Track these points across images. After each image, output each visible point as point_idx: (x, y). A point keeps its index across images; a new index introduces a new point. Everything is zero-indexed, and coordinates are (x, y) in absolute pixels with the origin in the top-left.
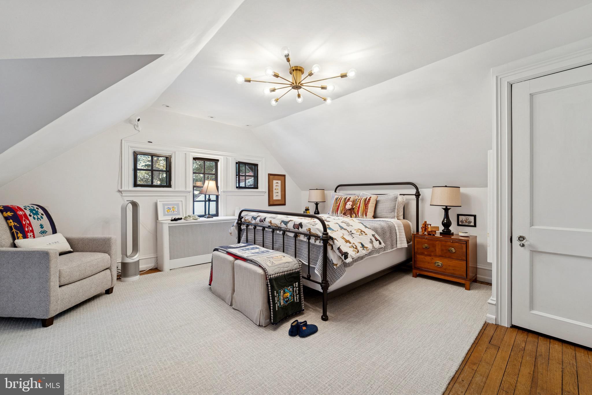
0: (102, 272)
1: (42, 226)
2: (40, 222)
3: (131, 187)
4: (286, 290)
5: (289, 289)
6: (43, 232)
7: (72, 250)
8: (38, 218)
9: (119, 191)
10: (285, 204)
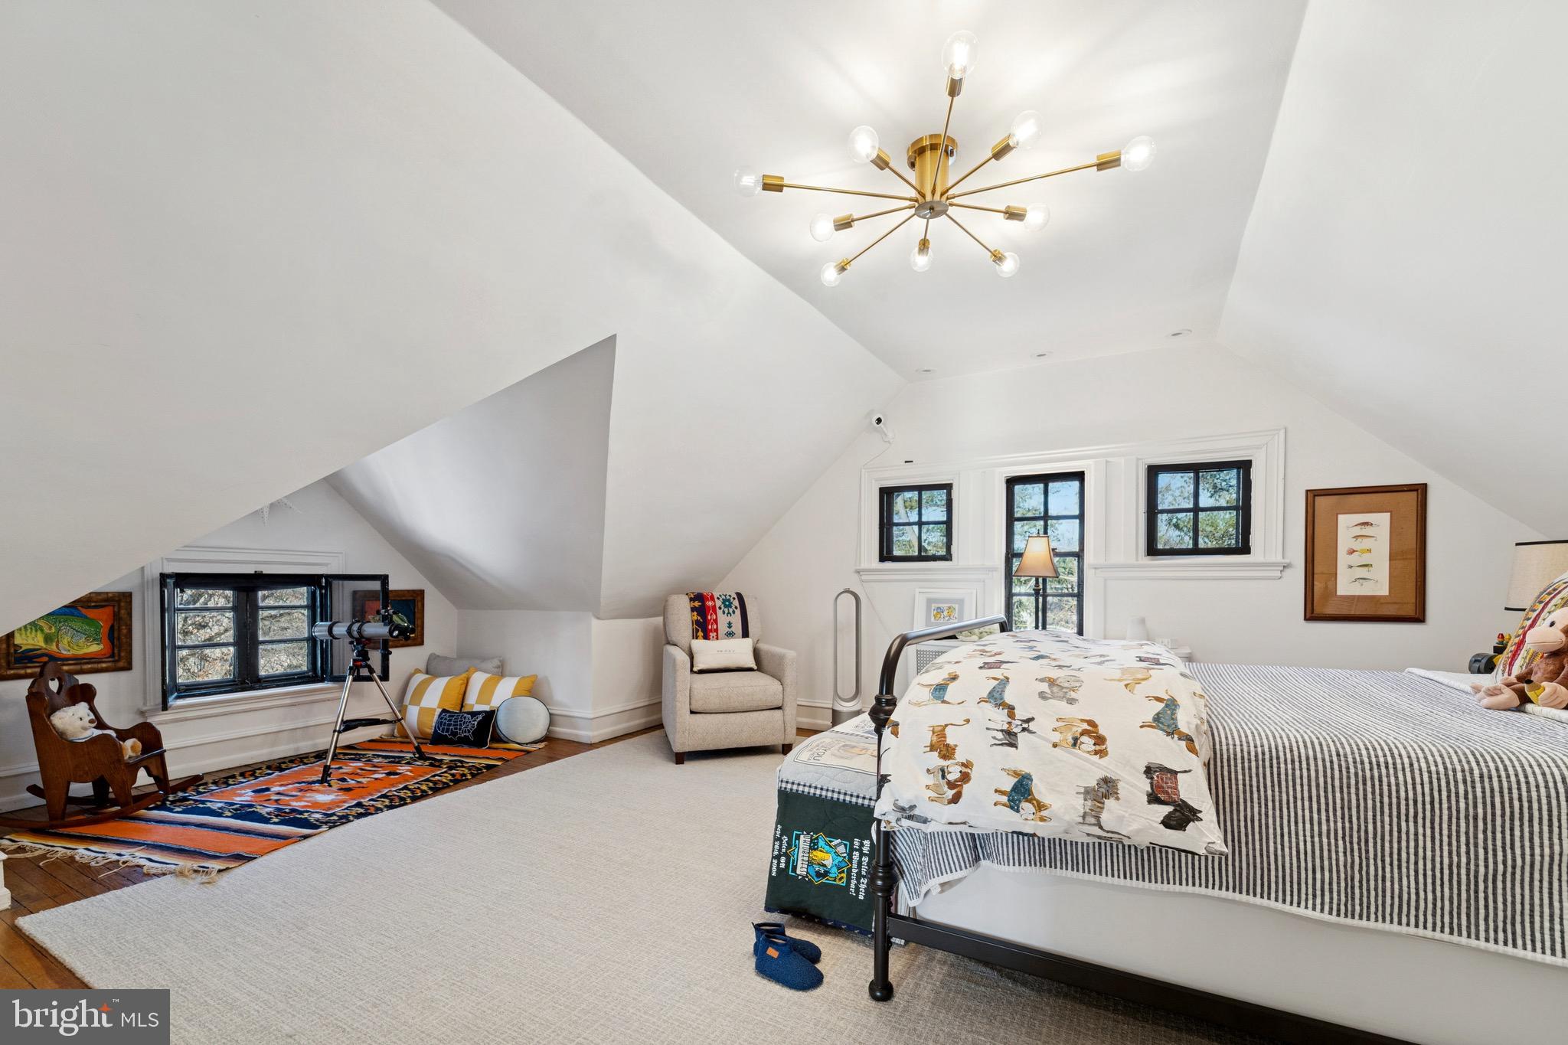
0: (768, 711)
1: (730, 625)
2: (729, 619)
3: (875, 563)
4: (821, 843)
5: (836, 846)
6: (730, 634)
7: (755, 668)
8: (729, 613)
9: (858, 572)
10: (1418, 617)
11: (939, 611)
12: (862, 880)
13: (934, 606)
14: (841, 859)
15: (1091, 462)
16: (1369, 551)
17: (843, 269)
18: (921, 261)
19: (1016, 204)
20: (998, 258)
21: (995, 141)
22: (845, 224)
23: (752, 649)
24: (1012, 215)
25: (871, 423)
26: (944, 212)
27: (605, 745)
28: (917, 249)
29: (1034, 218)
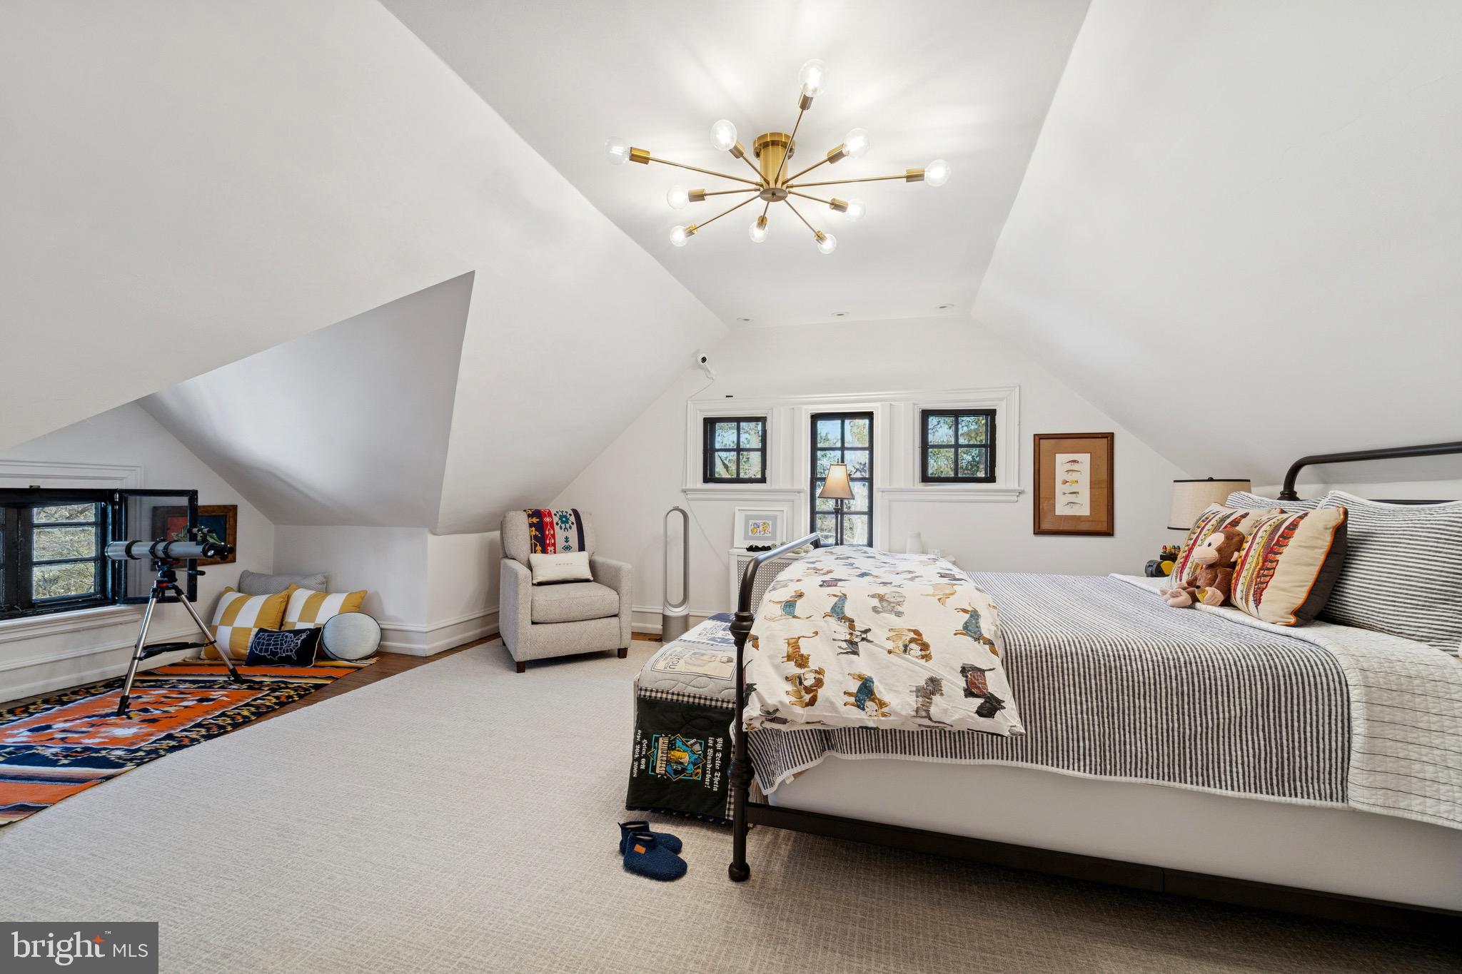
0: (605, 620)
1: (567, 540)
2: (566, 534)
3: (699, 484)
4: (679, 743)
5: (692, 745)
6: (567, 548)
7: (592, 579)
8: (566, 528)
9: (684, 491)
10: (1109, 533)
11: (755, 526)
12: (716, 774)
13: (751, 522)
14: (696, 756)
15: (878, 404)
16: (1077, 482)
17: (690, 233)
18: (758, 234)
19: (840, 198)
20: (820, 238)
21: (832, 147)
22: (698, 197)
23: (588, 562)
24: (837, 206)
25: (697, 360)
26: (783, 198)
27: (441, 658)
28: (756, 223)
29: (854, 211)
